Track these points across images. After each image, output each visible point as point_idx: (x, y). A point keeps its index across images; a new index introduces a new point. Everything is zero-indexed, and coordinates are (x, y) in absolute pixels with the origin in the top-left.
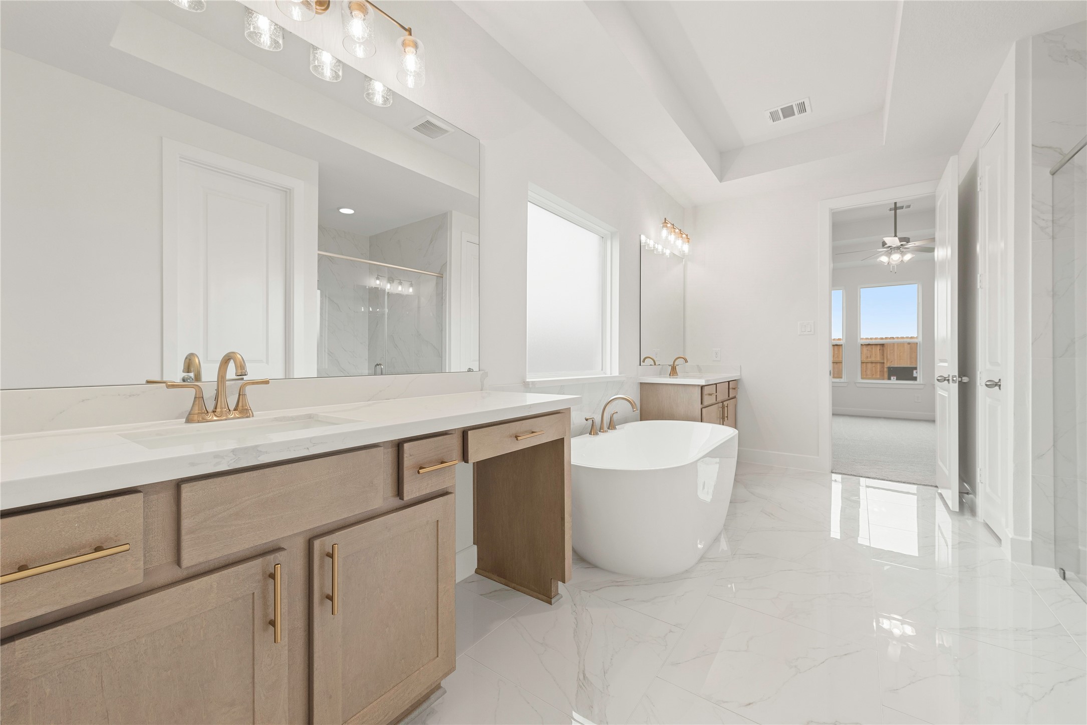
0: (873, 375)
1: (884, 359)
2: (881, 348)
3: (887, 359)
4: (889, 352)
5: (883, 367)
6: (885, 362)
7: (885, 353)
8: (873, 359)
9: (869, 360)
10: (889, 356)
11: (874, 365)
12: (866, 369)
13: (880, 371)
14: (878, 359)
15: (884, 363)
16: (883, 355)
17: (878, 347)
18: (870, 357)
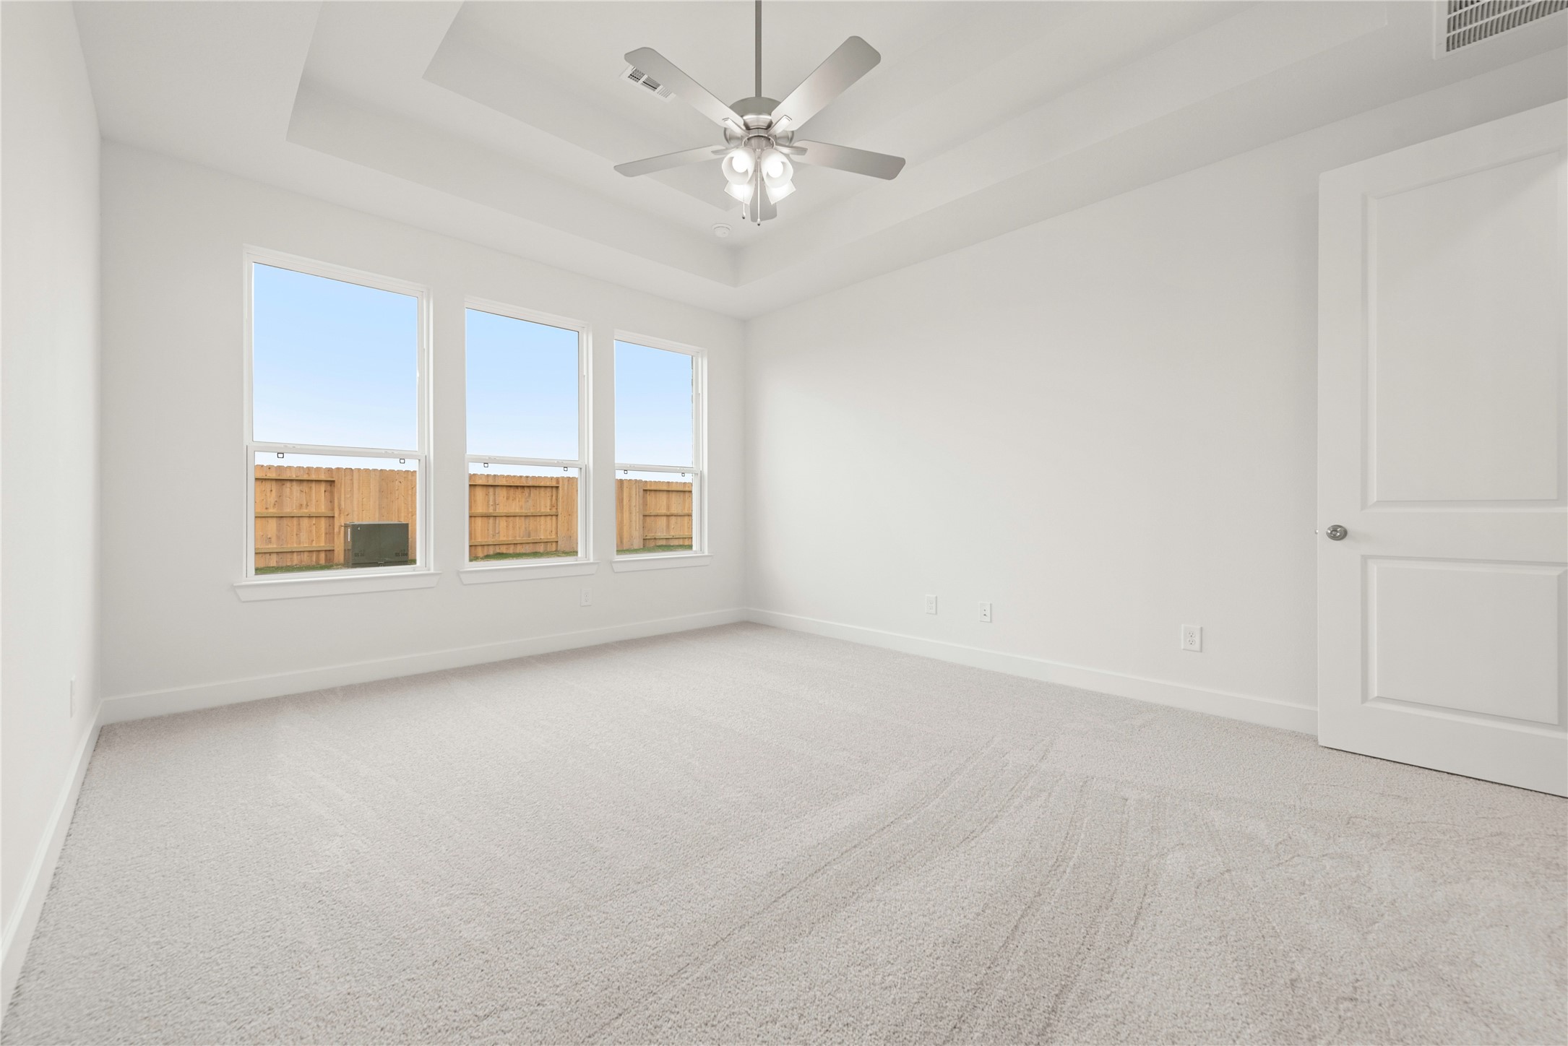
0: (313, 541)
1: (333, 509)
2: (329, 488)
3: (340, 510)
4: (343, 496)
5: (332, 526)
6: (336, 515)
7: (336, 499)
8: (312, 510)
9: (305, 511)
10: (343, 503)
11: (314, 521)
12: (299, 530)
13: (326, 534)
14: (323, 509)
15: (333, 517)
16: (332, 501)
17: (323, 487)
18: (307, 505)
